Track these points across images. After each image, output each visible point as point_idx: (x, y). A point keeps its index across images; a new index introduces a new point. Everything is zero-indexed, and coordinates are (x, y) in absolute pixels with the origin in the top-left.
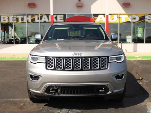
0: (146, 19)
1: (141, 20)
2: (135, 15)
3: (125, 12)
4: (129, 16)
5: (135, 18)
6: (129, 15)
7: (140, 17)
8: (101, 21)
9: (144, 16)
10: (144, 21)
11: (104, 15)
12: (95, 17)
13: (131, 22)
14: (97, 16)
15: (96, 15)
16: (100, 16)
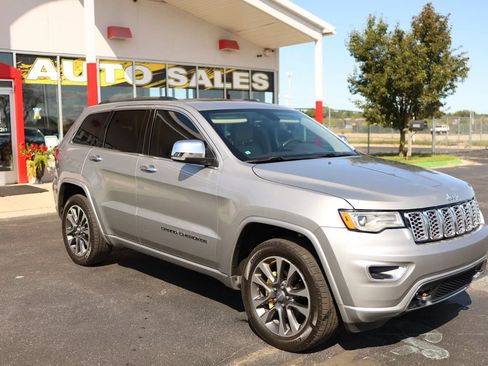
0: (170, 78)
1: (158, 80)
2: (142, 63)
3: (114, 56)
4: (125, 68)
5: (141, 75)
6: (125, 64)
7: (154, 72)
8: (45, 78)
9: (164, 70)
10: (165, 83)
11: (53, 58)
12: (24, 66)
13: (131, 86)
14: (32, 63)
15: (29, 59)
16: (39, 62)
